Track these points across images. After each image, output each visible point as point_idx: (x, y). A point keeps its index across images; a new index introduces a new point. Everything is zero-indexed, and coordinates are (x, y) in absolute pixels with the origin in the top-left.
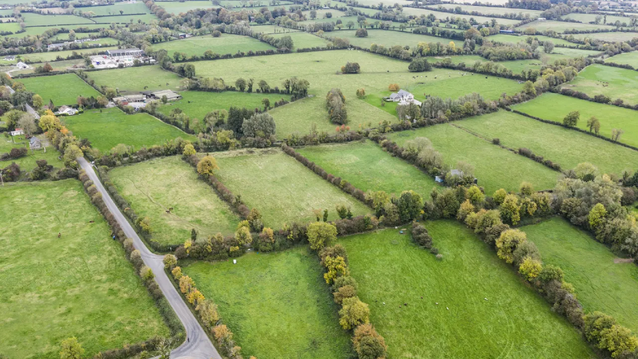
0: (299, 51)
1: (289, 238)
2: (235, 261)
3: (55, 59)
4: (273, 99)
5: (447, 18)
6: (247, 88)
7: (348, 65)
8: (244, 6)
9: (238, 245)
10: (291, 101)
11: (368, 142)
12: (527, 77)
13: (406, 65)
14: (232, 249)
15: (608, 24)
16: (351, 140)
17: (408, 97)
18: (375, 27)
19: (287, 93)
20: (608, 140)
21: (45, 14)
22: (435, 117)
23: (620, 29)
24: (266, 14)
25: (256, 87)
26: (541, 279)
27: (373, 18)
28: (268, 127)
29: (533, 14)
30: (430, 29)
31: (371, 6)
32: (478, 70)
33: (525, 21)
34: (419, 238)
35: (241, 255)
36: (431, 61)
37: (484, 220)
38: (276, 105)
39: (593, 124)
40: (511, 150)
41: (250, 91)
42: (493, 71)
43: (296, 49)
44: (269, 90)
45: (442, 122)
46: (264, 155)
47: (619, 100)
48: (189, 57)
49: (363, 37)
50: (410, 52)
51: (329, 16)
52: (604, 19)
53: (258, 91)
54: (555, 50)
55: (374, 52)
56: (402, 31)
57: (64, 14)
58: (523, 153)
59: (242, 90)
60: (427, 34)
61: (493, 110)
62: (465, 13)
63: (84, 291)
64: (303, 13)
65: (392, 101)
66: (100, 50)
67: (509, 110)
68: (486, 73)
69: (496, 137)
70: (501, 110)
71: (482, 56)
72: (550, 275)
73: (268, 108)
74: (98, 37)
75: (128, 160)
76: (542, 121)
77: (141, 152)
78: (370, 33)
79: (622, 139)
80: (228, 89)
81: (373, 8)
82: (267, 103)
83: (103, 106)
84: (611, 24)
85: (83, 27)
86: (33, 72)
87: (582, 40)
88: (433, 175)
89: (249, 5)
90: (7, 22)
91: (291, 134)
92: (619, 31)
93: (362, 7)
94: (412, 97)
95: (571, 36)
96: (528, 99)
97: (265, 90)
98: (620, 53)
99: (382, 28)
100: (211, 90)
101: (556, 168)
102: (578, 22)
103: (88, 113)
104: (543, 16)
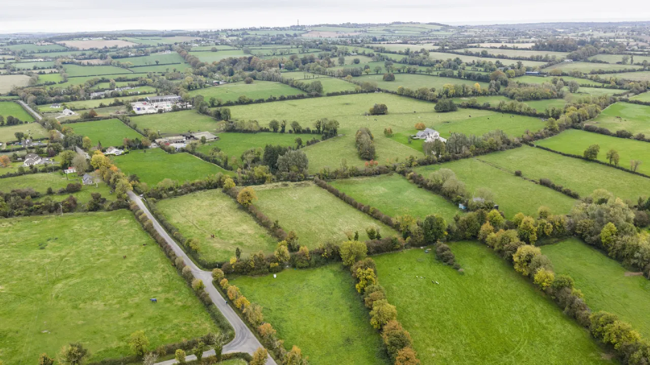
0: (329, 95)
1: (323, 256)
2: (275, 276)
3: (98, 106)
4: (305, 138)
5: (474, 61)
6: (280, 129)
7: (376, 107)
8: (274, 54)
9: (278, 261)
10: (323, 140)
11: (396, 175)
12: (550, 115)
13: (432, 106)
14: (272, 265)
15: (635, 64)
16: (380, 174)
17: (434, 135)
18: (402, 71)
19: (318, 132)
20: (627, 171)
21: (84, 65)
22: (459, 153)
23: (647, 68)
24: (296, 61)
25: (288, 127)
26: (553, 287)
27: (400, 63)
28: (302, 163)
29: (559, 55)
30: (456, 73)
31: (398, 51)
32: (502, 109)
33: (551, 62)
34: (443, 256)
35: (280, 271)
36: (456, 101)
37: (503, 238)
38: (308, 144)
39: (612, 156)
40: (533, 181)
41: (283, 131)
42: (517, 109)
43: (325, 93)
44: (301, 130)
45: (467, 157)
46: (297, 188)
47: (640, 135)
48: (224, 102)
49: (390, 81)
50: (436, 93)
51: (357, 62)
52: (630, 59)
53: (290, 132)
54: (581, 89)
55: (401, 95)
56: (429, 75)
57: (103, 65)
58: (544, 183)
59: (275, 130)
60: (452, 76)
61: (517, 146)
62: (491, 56)
63: (143, 300)
64: (332, 60)
65: (419, 139)
66: (140, 97)
67: (532, 145)
68: (511, 111)
69: (517, 170)
70: (524, 146)
71: (507, 96)
72: (562, 282)
73: (300, 146)
74: (136, 86)
75: (173, 194)
76: (564, 155)
77: (185, 186)
78: (397, 77)
79: (641, 169)
80: (262, 130)
81: (400, 54)
82: (299, 142)
83: (147, 147)
84: (638, 64)
85: (122, 76)
86: (79, 117)
87: (608, 79)
88: (457, 203)
89: (279, 53)
90: (50, 73)
91: (322, 169)
92: (646, 70)
93: (390, 52)
94: (438, 134)
95: (596, 76)
96: (551, 135)
97: (297, 130)
98: (645, 91)
99: (409, 72)
100: (246, 131)
101: (575, 196)
102: (605, 63)
103: (134, 153)
104: (569, 57)
